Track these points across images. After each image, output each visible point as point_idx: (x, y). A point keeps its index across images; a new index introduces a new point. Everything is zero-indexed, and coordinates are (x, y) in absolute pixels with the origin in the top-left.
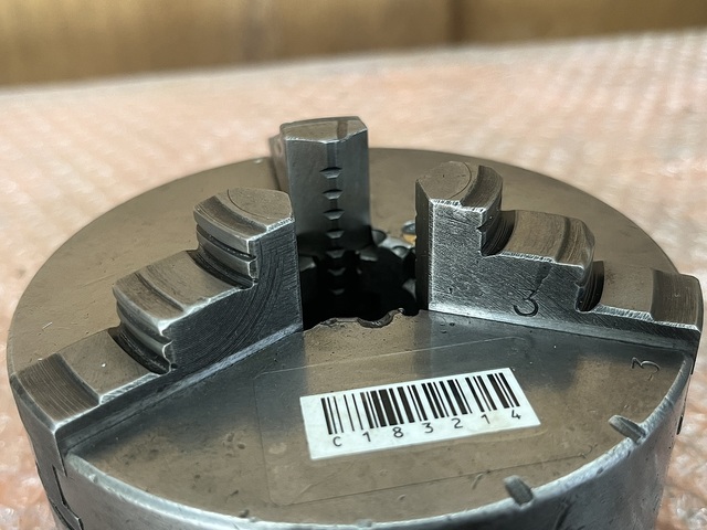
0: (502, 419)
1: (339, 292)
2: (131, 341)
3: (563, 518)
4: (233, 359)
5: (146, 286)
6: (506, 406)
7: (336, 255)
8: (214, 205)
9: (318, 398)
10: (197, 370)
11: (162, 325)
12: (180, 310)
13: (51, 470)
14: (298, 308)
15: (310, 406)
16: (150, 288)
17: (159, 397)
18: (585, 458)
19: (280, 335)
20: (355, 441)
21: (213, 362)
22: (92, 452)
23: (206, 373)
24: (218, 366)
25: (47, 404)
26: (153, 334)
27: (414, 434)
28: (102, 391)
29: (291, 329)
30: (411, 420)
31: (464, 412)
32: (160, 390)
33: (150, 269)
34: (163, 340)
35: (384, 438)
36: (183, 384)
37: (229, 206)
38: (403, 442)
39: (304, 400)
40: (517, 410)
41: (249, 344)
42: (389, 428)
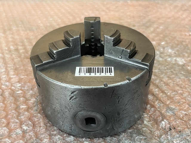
0: (108, 74)
2: (50, 54)
4: (67, 59)
5: (53, 45)
6: (110, 72)
7: (93, 44)
8: (67, 32)
9: (79, 67)
10: (60, 60)
11: (55, 52)
12: (58, 49)
13: (35, 74)
14: (80, 52)
15: (78, 69)
16: (54, 45)
17: (53, 64)
18: (119, 82)
19: (76, 57)
20: (82, 74)
21: (63, 59)
22: (42, 70)
23: (62, 61)
24: (64, 60)
25: (35, 62)
26: (53, 53)
27: (93, 75)
28: (44, 61)
29: (79, 56)
30: (93, 73)
31: (102, 73)
32: (54, 62)
33: (55, 42)
34: (55, 54)
35: (88, 75)
36: (58, 62)
37: (70, 33)
38: (91, 76)
39: (77, 67)
40: (111, 73)
41: (70, 57)
42: (89, 73)
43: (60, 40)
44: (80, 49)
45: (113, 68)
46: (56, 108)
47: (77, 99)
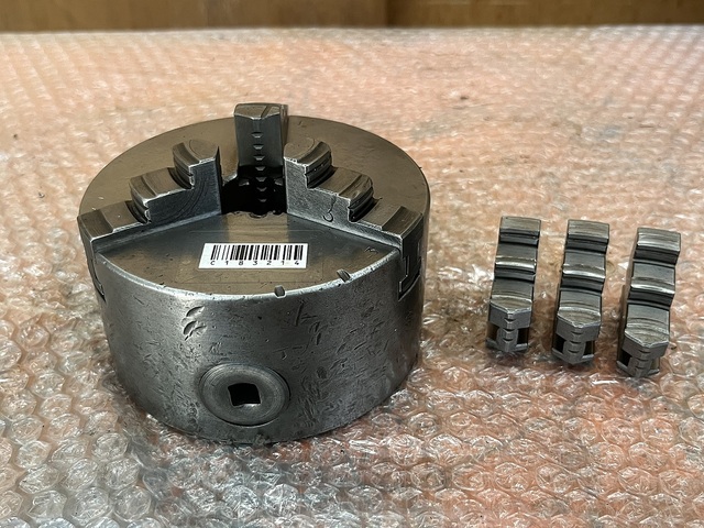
0: (291, 264)
1: (264, 201)
2: (134, 209)
3: (301, 308)
4: (181, 223)
5: (143, 184)
6: (295, 259)
7: (262, 180)
8: (181, 148)
9: (213, 245)
10: (162, 225)
11: (145, 201)
12: (155, 195)
13: (90, 262)
15: (208, 248)
16: (145, 183)
17: (142, 234)
18: (316, 283)
19: (208, 215)
20: (220, 264)
21: (171, 222)
22: (109, 253)
23: (167, 227)
24: (173, 225)
25: (90, 230)
26: (141, 204)
27: (248, 264)
28: (115, 227)
29: (215, 213)
30: (250, 258)
31: (275, 259)
32: (142, 231)
33: (147, 174)
34: (146, 209)
35: (234, 264)
36: (155, 231)
37: (190, 151)
38: (242, 267)
39: (206, 245)
40: (299, 261)
41: (190, 217)
42: (238, 261)
43: (162, 170)
44: (217, 195)
45: (305, 246)
46: (150, 358)
47: (204, 330)
